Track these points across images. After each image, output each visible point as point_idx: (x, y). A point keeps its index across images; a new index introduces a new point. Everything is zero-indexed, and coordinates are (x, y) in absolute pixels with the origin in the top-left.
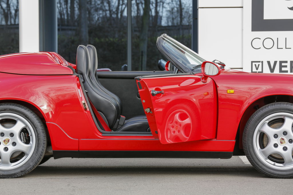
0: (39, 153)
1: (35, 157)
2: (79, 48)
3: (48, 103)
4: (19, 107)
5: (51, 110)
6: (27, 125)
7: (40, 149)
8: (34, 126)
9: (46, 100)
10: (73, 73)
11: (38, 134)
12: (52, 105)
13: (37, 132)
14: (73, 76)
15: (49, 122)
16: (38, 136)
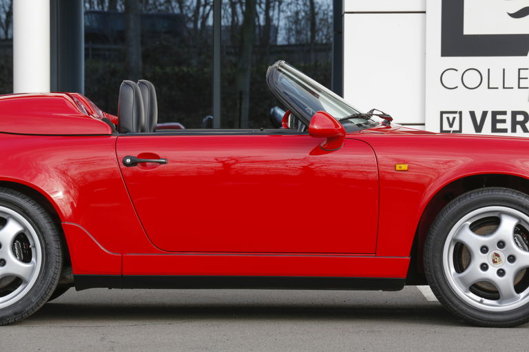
0: (49, 279)
1: (41, 288)
2: (124, 86)
3: (65, 187)
4: (12, 193)
5: (71, 200)
6: (25, 228)
7: (51, 273)
8: (39, 229)
9: (63, 182)
10: (113, 131)
11: (46, 244)
12: (72, 192)
13: (45, 241)
14: (112, 137)
15: (67, 223)
16: (46, 249)
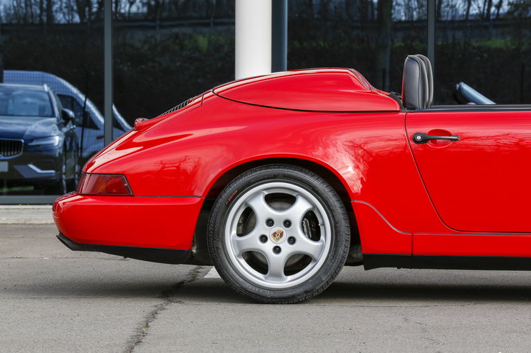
0: (339, 258)
1: (332, 266)
2: (408, 60)
3: (353, 162)
4: (301, 171)
5: (361, 176)
6: (314, 206)
7: (341, 251)
8: (329, 207)
9: (351, 157)
10: (401, 108)
11: (336, 223)
12: (361, 167)
13: (334, 219)
14: (400, 114)
15: (356, 201)
16: (336, 227)
